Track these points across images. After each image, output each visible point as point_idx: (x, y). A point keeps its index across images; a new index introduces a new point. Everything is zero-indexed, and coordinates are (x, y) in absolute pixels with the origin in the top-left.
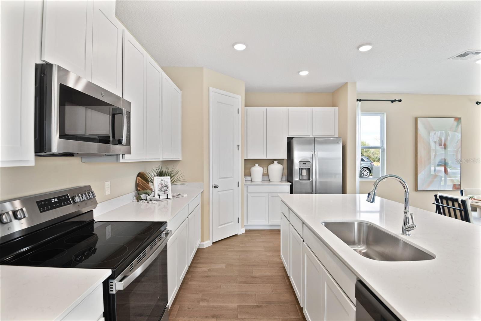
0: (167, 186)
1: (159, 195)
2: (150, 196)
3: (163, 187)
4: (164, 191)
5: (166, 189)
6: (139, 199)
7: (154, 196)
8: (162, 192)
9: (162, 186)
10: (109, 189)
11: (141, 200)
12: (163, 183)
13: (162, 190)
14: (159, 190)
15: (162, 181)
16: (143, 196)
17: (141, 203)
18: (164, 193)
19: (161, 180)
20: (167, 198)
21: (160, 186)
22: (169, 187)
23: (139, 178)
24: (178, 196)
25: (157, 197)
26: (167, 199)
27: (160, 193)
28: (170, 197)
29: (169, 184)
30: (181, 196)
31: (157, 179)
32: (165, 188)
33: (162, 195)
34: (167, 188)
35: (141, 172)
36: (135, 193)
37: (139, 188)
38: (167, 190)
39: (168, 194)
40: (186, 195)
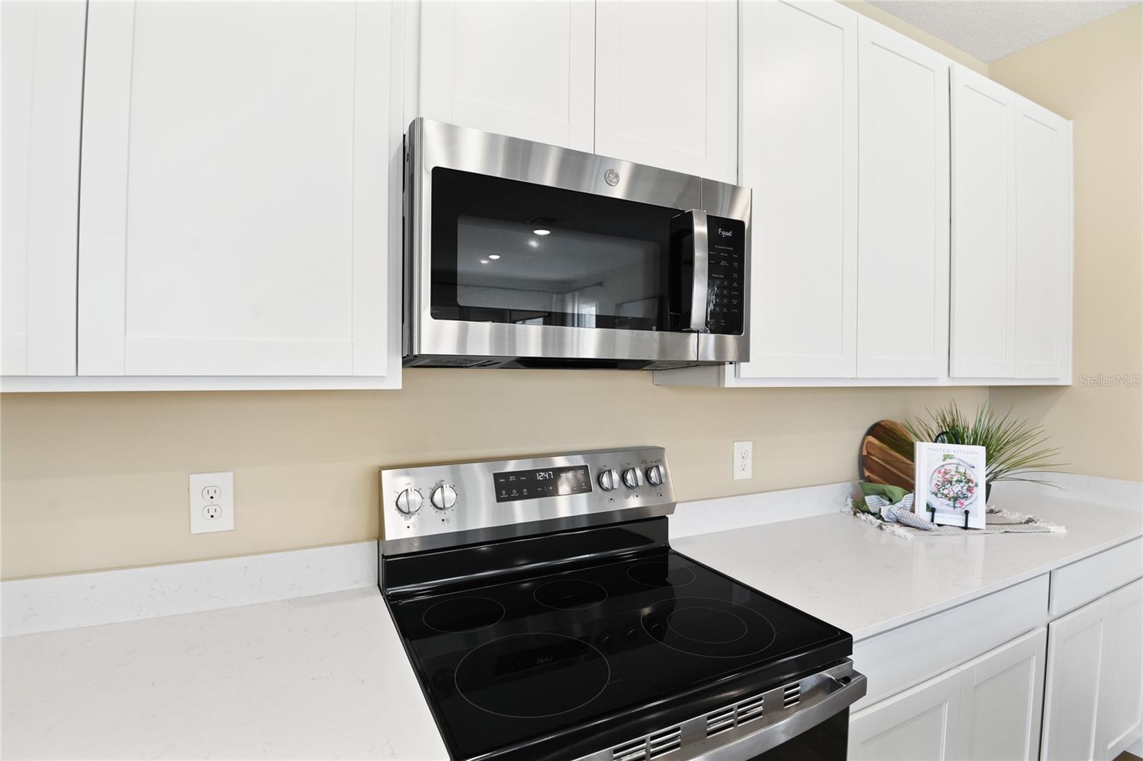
0: (969, 481)
1: (932, 510)
2: (898, 504)
3: (951, 482)
4: (955, 499)
5: (965, 491)
6: (860, 507)
7: (913, 511)
8: (946, 501)
9: (947, 476)
10: (749, 462)
11: (863, 512)
12: (953, 468)
13: (946, 492)
14: (935, 490)
15: (948, 461)
16: (872, 501)
17: (863, 524)
18: (954, 507)
19: (945, 458)
20: (963, 525)
21: (938, 478)
22: (976, 485)
23: (871, 438)
24: (1027, 525)
25: (922, 515)
26: (966, 528)
27: (936, 503)
28: (978, 520)
29: (980, 475)
30: (1036, 528)
31: (929, 449)
32: (957, 488)
33: (942, 512)
34: (970, 490)
35: (882, 421)
36: (854, 486)
37: (867, 474)
38: (966, 497)
39: (967, 513)
40: (1058, 530)
